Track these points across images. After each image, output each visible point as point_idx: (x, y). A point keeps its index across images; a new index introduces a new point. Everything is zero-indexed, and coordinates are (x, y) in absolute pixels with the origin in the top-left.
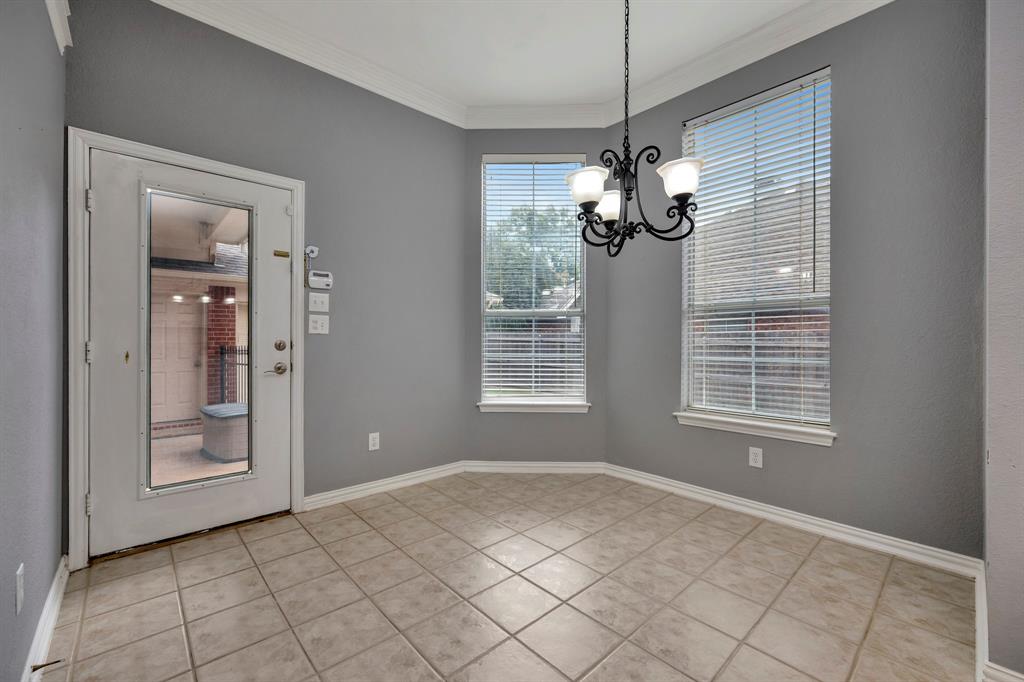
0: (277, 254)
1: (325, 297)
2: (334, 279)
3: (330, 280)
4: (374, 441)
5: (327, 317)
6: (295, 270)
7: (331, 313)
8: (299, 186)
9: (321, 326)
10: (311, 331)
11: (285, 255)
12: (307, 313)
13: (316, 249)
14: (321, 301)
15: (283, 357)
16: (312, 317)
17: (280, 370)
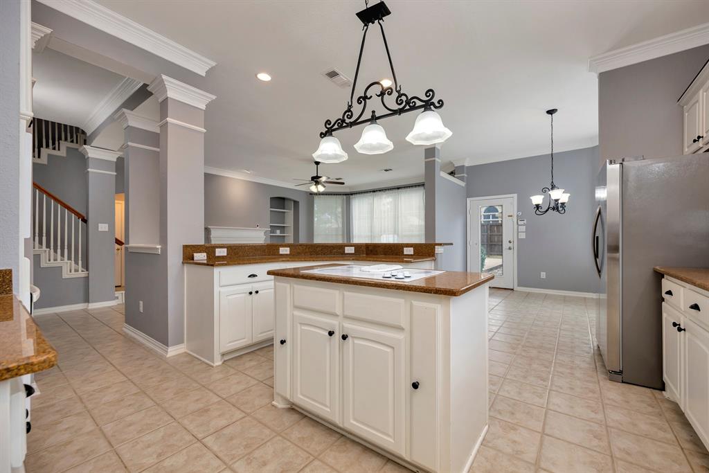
0: (509, 216)
3: (525, 222)
4: (543, 275)
9: (523, 236)
11: (511, 216)
14: (523, 228)
15: (511, 245)
17: (510, 248)
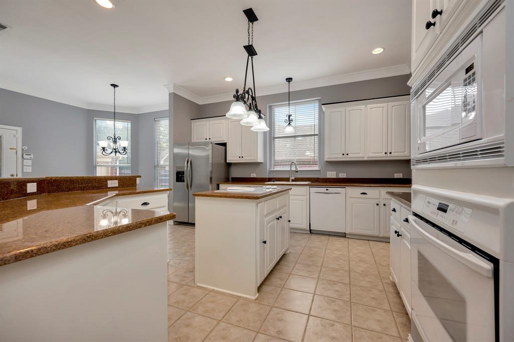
1: (30, 161)
2: (34, 155)
5: (31, 167)
6: (18, 153)
7: (32, 166)
8: (20, 129)
10: (24, 171)
12: (23, 166)
13: (26, 147)
16: (25, 167)
